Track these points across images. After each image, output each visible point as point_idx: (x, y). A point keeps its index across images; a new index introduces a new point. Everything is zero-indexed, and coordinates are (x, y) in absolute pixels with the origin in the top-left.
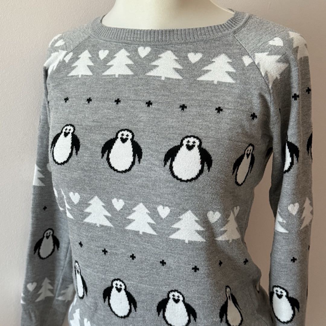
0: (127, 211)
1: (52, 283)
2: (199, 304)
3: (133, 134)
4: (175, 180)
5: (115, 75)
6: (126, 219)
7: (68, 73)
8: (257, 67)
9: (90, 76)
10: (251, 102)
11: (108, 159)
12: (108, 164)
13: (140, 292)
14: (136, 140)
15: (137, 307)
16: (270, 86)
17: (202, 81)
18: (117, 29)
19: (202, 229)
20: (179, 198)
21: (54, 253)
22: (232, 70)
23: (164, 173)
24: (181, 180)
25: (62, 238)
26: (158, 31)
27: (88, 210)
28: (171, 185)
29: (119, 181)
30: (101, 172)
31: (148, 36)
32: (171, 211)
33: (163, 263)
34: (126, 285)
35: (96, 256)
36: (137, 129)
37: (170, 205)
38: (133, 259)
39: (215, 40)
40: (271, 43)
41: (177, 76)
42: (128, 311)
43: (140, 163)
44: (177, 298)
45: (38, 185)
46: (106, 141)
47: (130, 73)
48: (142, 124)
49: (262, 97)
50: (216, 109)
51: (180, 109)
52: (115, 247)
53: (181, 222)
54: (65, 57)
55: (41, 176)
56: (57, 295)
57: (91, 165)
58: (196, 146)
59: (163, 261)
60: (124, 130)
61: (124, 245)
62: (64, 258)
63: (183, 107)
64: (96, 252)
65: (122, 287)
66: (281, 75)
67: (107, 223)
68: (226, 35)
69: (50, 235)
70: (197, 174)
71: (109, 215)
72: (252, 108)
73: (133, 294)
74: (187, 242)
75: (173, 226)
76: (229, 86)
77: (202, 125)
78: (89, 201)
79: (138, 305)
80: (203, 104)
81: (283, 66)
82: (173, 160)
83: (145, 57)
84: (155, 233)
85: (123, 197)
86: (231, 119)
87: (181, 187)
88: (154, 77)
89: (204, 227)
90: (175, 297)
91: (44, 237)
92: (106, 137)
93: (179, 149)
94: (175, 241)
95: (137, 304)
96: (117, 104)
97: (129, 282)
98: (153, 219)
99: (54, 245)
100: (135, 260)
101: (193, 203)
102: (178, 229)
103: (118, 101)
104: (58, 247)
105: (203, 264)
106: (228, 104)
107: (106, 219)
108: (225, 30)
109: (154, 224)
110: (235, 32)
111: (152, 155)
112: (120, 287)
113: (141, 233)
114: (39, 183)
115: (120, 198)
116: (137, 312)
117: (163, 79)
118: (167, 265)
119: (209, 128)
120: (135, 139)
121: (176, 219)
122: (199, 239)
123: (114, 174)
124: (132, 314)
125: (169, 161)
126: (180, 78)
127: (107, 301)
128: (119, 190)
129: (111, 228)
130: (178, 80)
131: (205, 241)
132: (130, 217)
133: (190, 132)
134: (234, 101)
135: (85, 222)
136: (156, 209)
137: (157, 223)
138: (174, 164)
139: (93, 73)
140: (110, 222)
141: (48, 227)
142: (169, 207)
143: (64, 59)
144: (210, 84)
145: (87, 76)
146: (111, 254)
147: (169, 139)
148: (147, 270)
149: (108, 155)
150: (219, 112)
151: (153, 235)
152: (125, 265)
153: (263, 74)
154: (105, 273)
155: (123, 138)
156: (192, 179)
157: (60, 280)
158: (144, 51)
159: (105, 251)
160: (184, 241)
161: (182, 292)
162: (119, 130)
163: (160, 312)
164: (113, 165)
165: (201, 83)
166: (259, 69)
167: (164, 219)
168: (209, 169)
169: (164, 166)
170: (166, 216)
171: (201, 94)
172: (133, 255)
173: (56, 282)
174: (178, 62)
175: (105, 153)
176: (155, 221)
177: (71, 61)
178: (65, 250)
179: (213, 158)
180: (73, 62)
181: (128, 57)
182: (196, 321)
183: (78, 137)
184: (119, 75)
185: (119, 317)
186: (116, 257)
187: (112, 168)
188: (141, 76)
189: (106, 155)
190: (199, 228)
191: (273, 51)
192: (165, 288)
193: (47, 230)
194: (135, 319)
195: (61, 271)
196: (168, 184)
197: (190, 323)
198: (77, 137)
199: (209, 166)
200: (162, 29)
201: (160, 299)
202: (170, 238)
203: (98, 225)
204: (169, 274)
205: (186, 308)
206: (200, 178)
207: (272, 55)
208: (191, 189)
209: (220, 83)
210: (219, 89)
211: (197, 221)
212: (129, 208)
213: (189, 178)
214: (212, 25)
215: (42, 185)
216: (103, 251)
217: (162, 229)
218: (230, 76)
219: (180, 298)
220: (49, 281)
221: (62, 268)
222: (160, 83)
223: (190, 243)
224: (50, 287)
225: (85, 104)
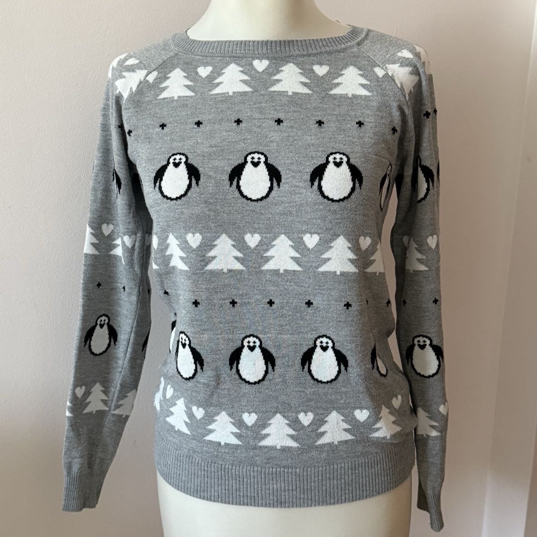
0: (265, 247)
1: (106, 392)
2: (352, 349)
3: (265, 156)
4: (326, 200)
5: (228, 93)
6: (263, 256)
7: (158, 95)
8: (392, 79)
9: (191, 97)
10: (390, 114)
11: (238, 187)
12: (239, 193)
13: (279, 345)
14: (271, 163)
15: (275, 366)
16: (407, 98)
17: (335, 95)
18: (219, 42)
19: (355, 257)
20: (331, 222)
21: (110, 349)
22: (364, 82)
23: (311, 194)
24: (332, 200)
25: (121, 328)
26: (276, 41)
27: (211, 254)
28: (321, 207)
29: (254, 211)
30: (230, 203)
31: (264, 48)
32: (320, 239)
33: (309, 303)
34: (262, 340)
35: (220, 312)
36: (270, 151)
37: (320, 231)
38: (271, 305)
39: (339, 51)
40: (400, 54)
41: (306, 91)
42: (263, 373)
43: (279, 187)
44: (326, 344)
45: (91, 253)
46: (233, 167)
47: (247, 89)
48: (275, 144)
49: (401, 109)
50: (357, 123)
51: (317, 125)
52: (246, 295)
53: (333, 250)
54: (147, 76)
55: (95, 241)
56: (113, 407)
57: (217, 196)
58: (344, 162)
59: (309, 301)
60: (254, 153)
61: (259, 290)
62: (123, 355)
63: (320, 123)
64: (222, 307)
65: (256, 344)
66: (414, 87)
67: (238, 266)
68: (350, 47)
69: (104, 324)
70: (349, 193)
71: (240, 255)
72: (392, 121)
73: (270, 350)
74: (338, 273)
75: (322, 257)
76: (365, 99)
77: (345, 140)
78: (214, 241)
79: (278, 362)
80: (341, 118)
81: (415, 79)
82: (321, 179)
83: (263, 71)
84: (299, 269)
85: (258, 231)
86: (373, 133)
87: (332, 209)
88: (279, 92)
89: (357, 255)
90: (322, 344)
91: (96, 324)
92: (232, 162)
93: (326, 167)
94: (324, 274)
95: (276, 361)
96: (237, 124)
97: (265, 336)
98: (297, 251)
99: (110, 338)
100: (274, 306)
101: (346, 227)
102: (329, 259)
103: (238, 122)
104: (116, 340)
105: (355, 299)
106: (368, 118)
107: (236, 261)
108: (347, 42)
109: (299, 258)
110: (359, 44)
111: (294, 177)
112: (253, 344)
113: (282, 271)
114: (92, 250)
115: (255, 232)
116: (276, 372)
117: (290, 94)
118: (314, 305)
119: (354, 143)
120: (270, 161)
121: (326, 247)
122: (351, 269)
123: (247, 204)
124: (269, 376)
125: (317, 181)
126: (310, 92)
127: (235, 368)
128: (254, 223)
129: (242, 271)
130: (308, 94)
131: (357, 271)
132: (268, 254)
133: (333, 148)
134: (373, 114)
135: (206, 270)
136: (302, 238)
137: (302, 256)
138: (323, 183)
139: (195, 93)
140: (242, 264)
141: (103, 312)
142: (318, 234)
143: (147, 78)
144: (344, 97)
145: (186, 97)
146: (241, 305)
147: (312, 157)
148: (289, 316)
149: (238, 182)
150: (360, 126)
151: (297, 271)
152: (260, 315)
153: (399, 85)
154: (233, 332)
155: (254, 162)
156: (345, 198)
157: (117, 387)
158: (260, 65)
159: (233, 303)
160: (335, 272)
161: (332, 337)
162: (247, 153)
163: (305, 365)
164: (245, 194)
165: (334, 97)
166: (394, 80)
167: (312, 249)
168: (360, 186)
169: (311, 187)
170: (314, 245)
171: (337, 108)
172: (271, 300)
173: (113, 389)
174: (304, 75)
175: (234, 181)
176: (300, 254)
177: (156, 81)
178: (125, 343)
179: (363, 175)
180: (161, 83)
181: (242, 72)
182: (347, 371)
183: (196, 165)
184: (234, 93)
185: (252, 383)
186: (249, 307)
187: (246, 197)
188: (263, 92)
189: (235, 183)
190: (352, 256)
191: (404, 62)
192: (312, 334)
193: (101, 316)
194: (272, 382)
195: (118, 374)
196: (317, 207)
197: (340, 375)
198: (193, 166)
199: (361, 183)
200: (280, 39)
201: (305, 349)
202: (318, 272)
203: (225, 271)
204: (317, 317)
205: (335, 356)
206: (353, 197)
207: (404, 66)
208: (343, 210)
209: (355, 97)
210: (356, 102)
211: (349, 248)
212: (267, 242)
213: (342, 197)
214: (333, 36)
215: (96, 253)
216: (231, 303)
217: (309, 262)
218: (365, 88)
219: (328, 345)
220: (103, 389)
221: (120, 370)
222: (287, 98)
223: (343, 274)
224: (105, 397)
225: (193, 128)
